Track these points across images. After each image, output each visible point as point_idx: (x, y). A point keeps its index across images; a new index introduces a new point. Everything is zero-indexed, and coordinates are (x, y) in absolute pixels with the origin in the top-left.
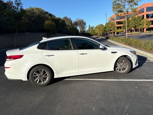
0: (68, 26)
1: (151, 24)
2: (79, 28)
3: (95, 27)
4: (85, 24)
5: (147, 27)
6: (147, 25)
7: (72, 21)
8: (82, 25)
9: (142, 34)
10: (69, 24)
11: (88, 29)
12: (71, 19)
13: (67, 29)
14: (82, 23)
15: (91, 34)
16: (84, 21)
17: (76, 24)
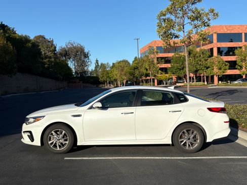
0: (46, 57)
1: (227, 67)
2: (71, 64)
3: (111, 65)
4: (86, 56)
5: (220, 73)
6: (220, 69)
7: (55, 48)
8: (80, 59)
9: (210, 87)
10: (49, 54)
11: (94, 69)
12: (54, 43)
13: (44, 64)
14: (80, 54)
15: (101, 80)
16: (86, 51)
17: (66, 53)
